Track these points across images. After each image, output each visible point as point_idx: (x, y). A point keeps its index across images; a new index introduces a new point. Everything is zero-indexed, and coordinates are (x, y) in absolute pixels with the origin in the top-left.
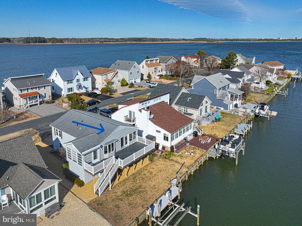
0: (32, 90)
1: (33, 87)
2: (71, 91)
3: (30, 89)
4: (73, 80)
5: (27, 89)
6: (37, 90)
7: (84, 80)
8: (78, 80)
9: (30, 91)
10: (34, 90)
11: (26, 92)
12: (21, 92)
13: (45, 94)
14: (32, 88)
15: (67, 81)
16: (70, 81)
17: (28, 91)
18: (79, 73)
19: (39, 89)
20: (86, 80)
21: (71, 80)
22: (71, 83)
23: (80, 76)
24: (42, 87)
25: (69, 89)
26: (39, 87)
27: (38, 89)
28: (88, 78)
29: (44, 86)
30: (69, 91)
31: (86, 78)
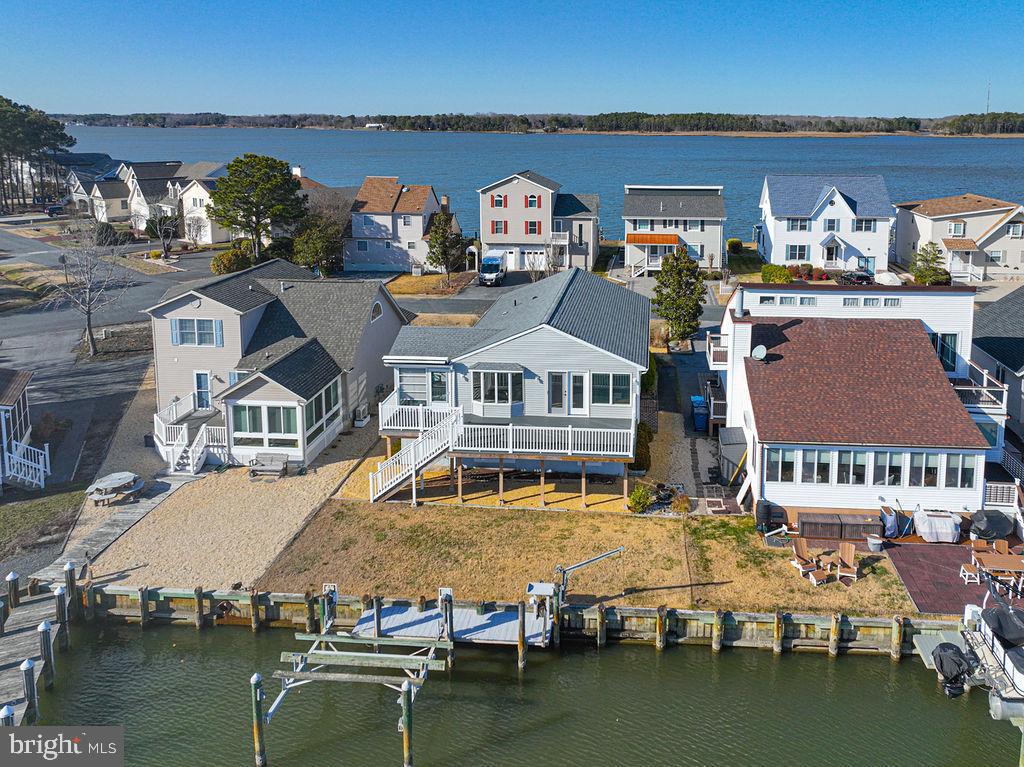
0: (665, 227)
1: (668, 219)
2: (802, 257)
3: (659, 222)
4: (810, 220)
5: (652, 222)
6: (679, 231)
7: (859, 228)
8: (831, 225)
9: (659, 229)
10: (671, 230)
11: (645, 230)
12: (635, 229)
13: (702, 247)
14: (665, 222)
15: (788, 219)
16: (799, 222)
17: (652, 229)
18: (838, 198)
19: (685, 230)
20: (868, 229)
21: (805, 220)
22: (803, 228)
23: (841, 211)
24: (694, 223)
25: (793, 248)
26: (685, 222)
27: (681, 227)
28: (875, 220)
29: (703, 223)
30: (793, 257)
31: (868, 221)
